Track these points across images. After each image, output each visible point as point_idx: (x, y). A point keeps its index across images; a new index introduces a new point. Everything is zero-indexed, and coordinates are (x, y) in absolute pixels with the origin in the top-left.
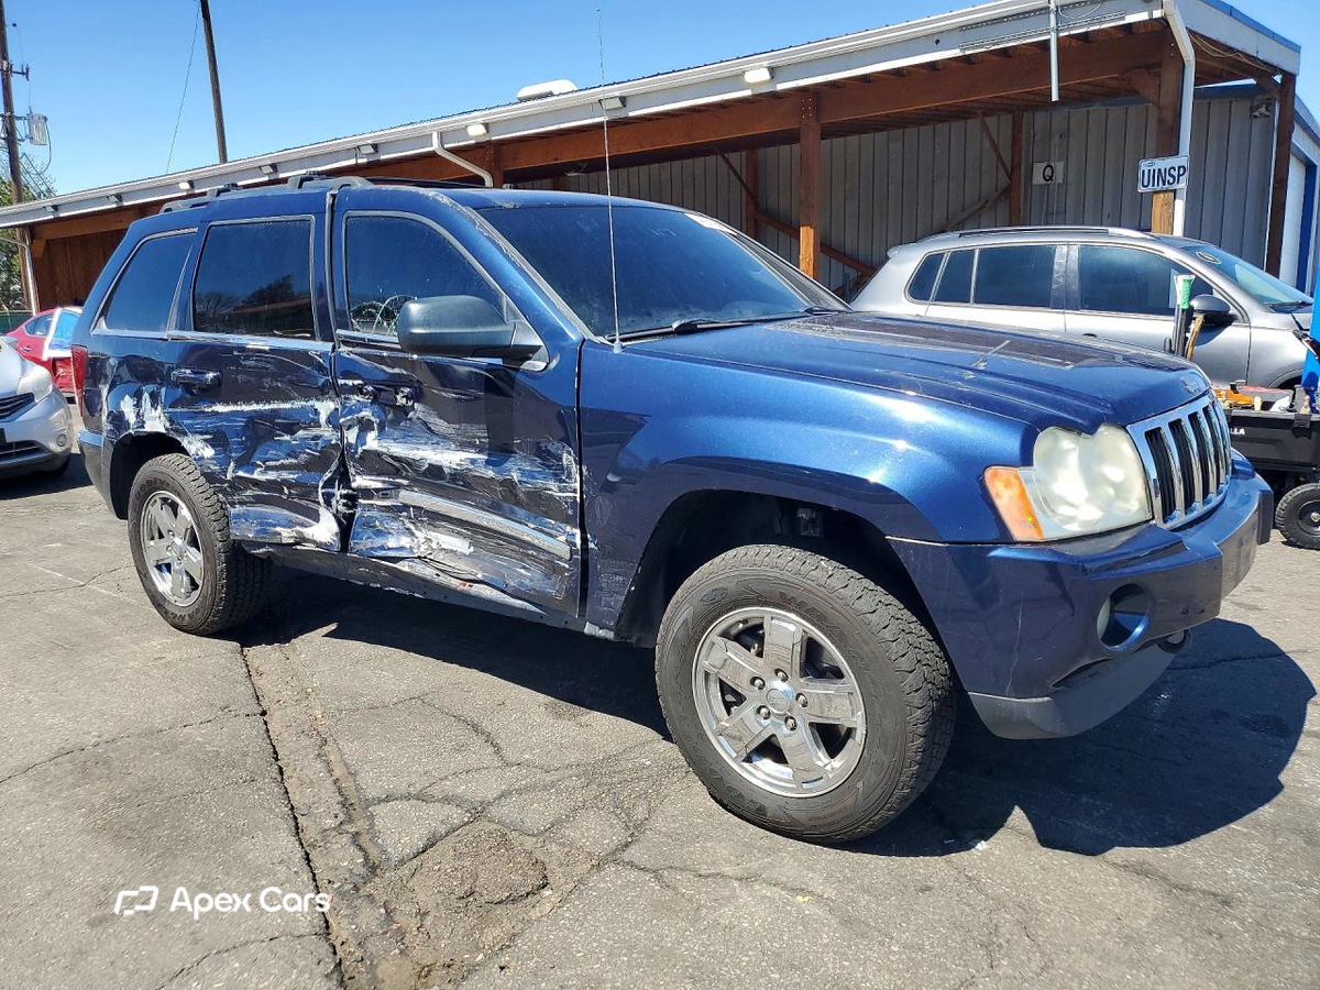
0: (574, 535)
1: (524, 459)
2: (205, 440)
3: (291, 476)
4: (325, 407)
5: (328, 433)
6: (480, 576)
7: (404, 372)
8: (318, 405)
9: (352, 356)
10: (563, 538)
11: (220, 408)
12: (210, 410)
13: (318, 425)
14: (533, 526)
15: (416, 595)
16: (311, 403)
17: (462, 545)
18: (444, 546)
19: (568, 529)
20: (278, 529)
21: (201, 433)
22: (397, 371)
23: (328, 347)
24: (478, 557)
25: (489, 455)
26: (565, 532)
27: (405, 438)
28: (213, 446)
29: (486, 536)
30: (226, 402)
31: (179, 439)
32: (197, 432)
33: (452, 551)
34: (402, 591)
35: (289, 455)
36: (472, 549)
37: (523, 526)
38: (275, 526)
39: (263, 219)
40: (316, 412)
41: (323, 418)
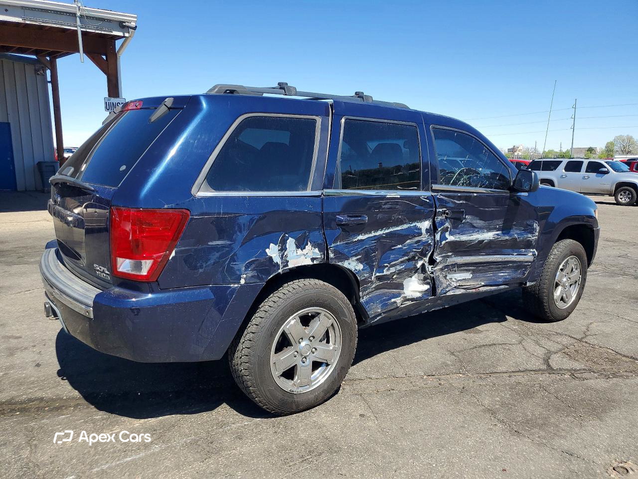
0: (534, 252)
1: (516, 229)
2: (357, 260)
3: (402, 267)
4: (425, 225)
5: (424, 237)
6: (483, 284)
7: (464, 202)
8: (419, 225)
9: (442, 197)
10: (531, 254)
11: (360, 237)
12: (356, 240)
13: (420, 234)
14: (515, 254)
15: (446, 307)
16: (414, 224)
17: (468, 275)
18: (459, 279)
19: (531, 250)
20: (393, 300)
21: (356, 256)
22: (461, 202)
23: (429, 194)
24: (476, 277)
25: (502, 231)
26: (531, 252)
27: (462, 233)
28: (361, 263)
29: (483, 266)
30: (366, 233)
31: (340, 264)
32: (353, 256)
33: (463, 279)
34: (439, 308)
35: (404, 256)
36: (471, 275)
37: (511, 256)
38: (390, 299)
39: (386, 121)
40: (420, 229)
41: (424, 231)
